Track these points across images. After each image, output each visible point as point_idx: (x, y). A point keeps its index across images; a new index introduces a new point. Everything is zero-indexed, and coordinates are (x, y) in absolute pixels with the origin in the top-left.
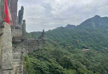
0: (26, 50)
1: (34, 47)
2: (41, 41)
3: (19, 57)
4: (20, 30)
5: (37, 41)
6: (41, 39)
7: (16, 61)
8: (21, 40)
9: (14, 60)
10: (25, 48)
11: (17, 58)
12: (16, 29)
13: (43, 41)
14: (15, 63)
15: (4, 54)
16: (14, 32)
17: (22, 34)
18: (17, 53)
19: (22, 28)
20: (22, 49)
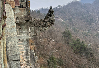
0: (32, 32)
1: (40, 29)
2: (49, 21)
3: (25, 40)
4: (23, 8)
5: (44, 21)
6: (48, 20)
7: (22, 44)
8: (26, 20)
9: (20, 42)
10: (30, 29)
11: (23, 40)
12: (19, 8)
13: (51, 22)
14: (21, 45)
15: (9, 43)
16: (17, 11)
17: (26, 13)
18: (23, 35)
19: (25, 6)
20: (28, 30)
